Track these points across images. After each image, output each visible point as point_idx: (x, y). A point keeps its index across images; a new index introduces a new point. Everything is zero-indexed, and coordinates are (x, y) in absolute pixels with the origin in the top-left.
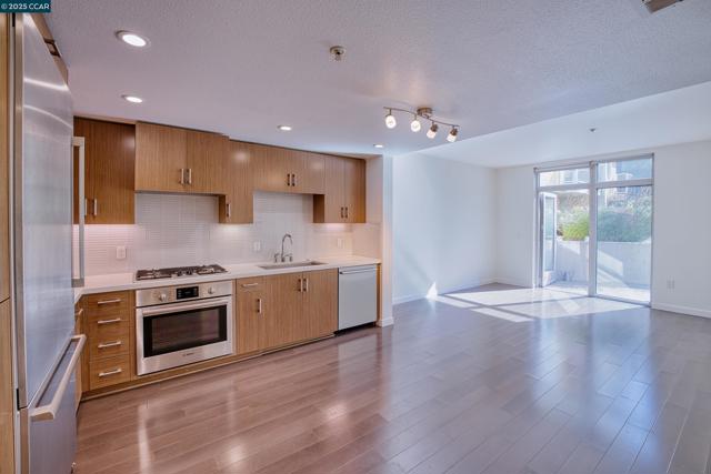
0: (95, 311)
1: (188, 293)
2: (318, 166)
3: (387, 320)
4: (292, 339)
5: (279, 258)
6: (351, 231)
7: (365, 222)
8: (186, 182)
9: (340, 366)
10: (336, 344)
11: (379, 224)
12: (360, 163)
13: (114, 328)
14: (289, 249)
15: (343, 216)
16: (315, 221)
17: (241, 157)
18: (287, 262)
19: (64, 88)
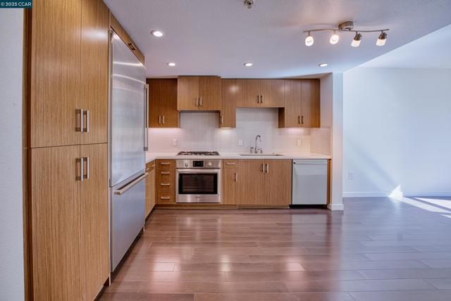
0: (161, 167)
1: (198, 164)
2: (285, 89)
3: (336, 205)
4: (257, 202)
5: (253, 150)
6: (309, 134)
7: (319, 127)
8: (199, 105)
9: (293, 227)
10: (291, 214)
11: (330, 127)
12: (316, 81)
13: (167, 177)
14: (260, 145)
15: (300, 122)
16: (279, 127)
17: (234, 89)
18: (259, 153)
19: (140, 65)
